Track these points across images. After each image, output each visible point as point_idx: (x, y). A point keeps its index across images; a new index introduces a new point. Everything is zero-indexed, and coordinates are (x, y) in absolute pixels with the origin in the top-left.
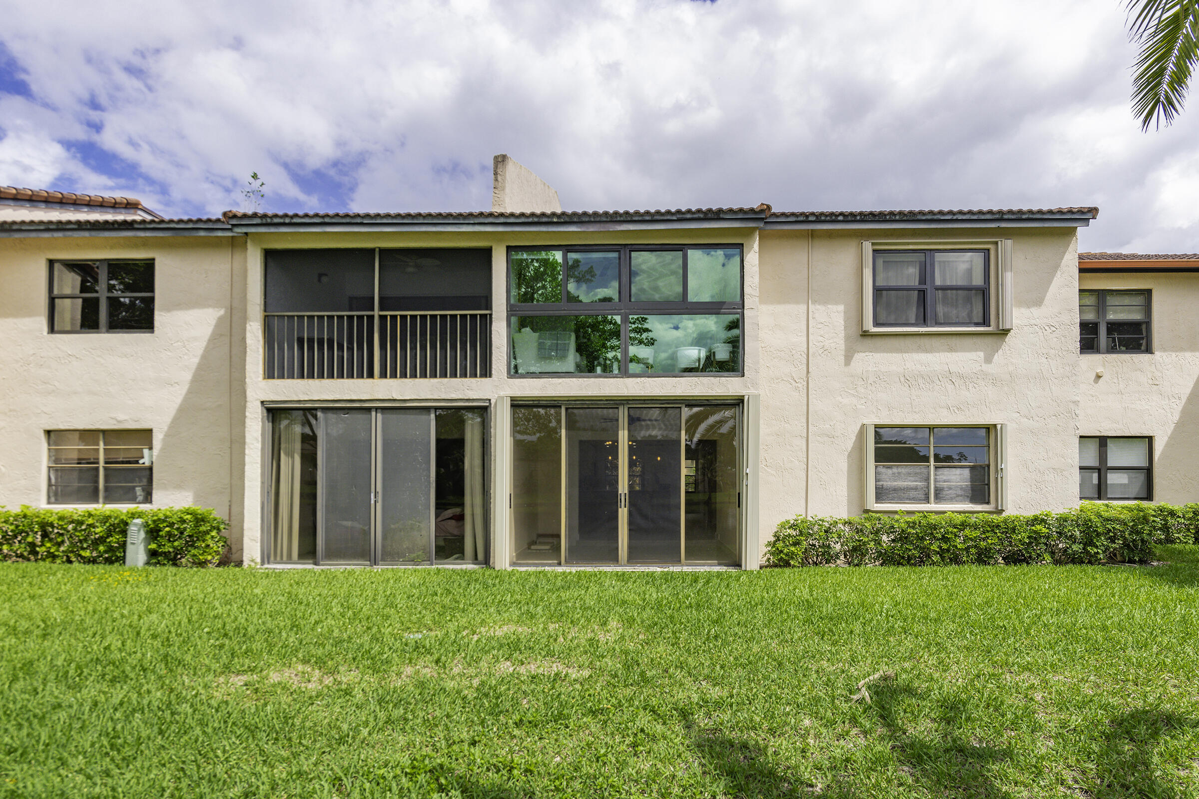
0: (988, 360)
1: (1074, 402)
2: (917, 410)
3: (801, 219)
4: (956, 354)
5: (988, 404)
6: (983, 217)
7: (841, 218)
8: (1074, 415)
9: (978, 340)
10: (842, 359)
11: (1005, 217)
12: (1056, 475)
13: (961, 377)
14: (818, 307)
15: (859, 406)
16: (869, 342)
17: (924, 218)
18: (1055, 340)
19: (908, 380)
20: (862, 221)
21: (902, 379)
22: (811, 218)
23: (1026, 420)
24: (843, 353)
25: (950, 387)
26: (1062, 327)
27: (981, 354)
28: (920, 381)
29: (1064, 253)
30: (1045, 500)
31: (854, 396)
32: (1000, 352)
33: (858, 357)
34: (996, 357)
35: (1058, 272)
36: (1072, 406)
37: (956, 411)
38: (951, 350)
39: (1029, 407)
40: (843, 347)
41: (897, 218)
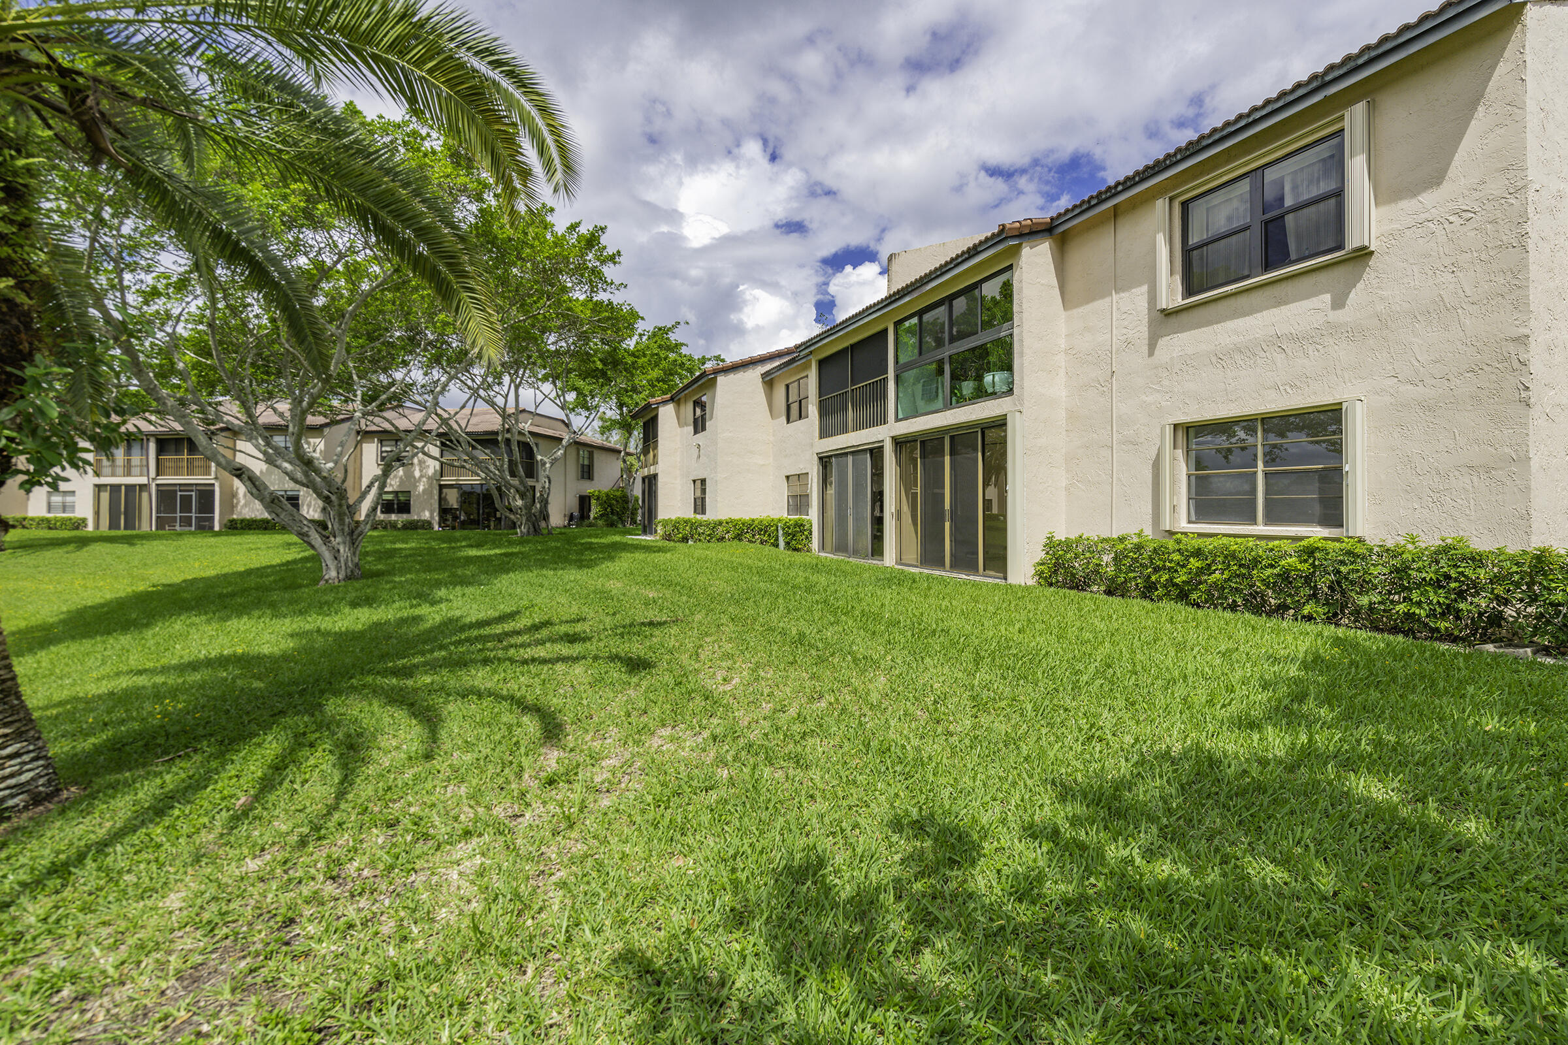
0: (1339, 303)
1: (1516, 340)
2: (1233, 398)
3: (1085, 207)
4: (1288, 307)
5: (1339, 372)
6: (1292, 98)
7: (1120, 188)
8: (1516, 365)
9: (1322, 277)
10: (1145, 349)
11: (1328, 78)
12: (1475, 479)
13: (1295, 339)
14: (1122, 295)
15: (1163, 404)
16: (1173, 320)
17: (1210, 141)
18: (1473, 234)
19: (1220, 358)
20: (1142, 180)
21: (1214, 360)
22: (1093, 203)
23: (1410, 387)
24: (1146, 342)
25: (1279, 357)
26: (1489, 206)
27: (1327, 297)
28: (1237, 357)
29: (1493, 67)
30: (1450, 522)
31: (1158, 391)
32: (1360, 285)
33: (1162, 342)
34: (1352, 295)
35: (1480, 109)
36: (1511, 348)
37: (1289, 390)
38: (1280, 303)
39: (1416, 364)
40: (1146, 335)
41: (1179, 157)
